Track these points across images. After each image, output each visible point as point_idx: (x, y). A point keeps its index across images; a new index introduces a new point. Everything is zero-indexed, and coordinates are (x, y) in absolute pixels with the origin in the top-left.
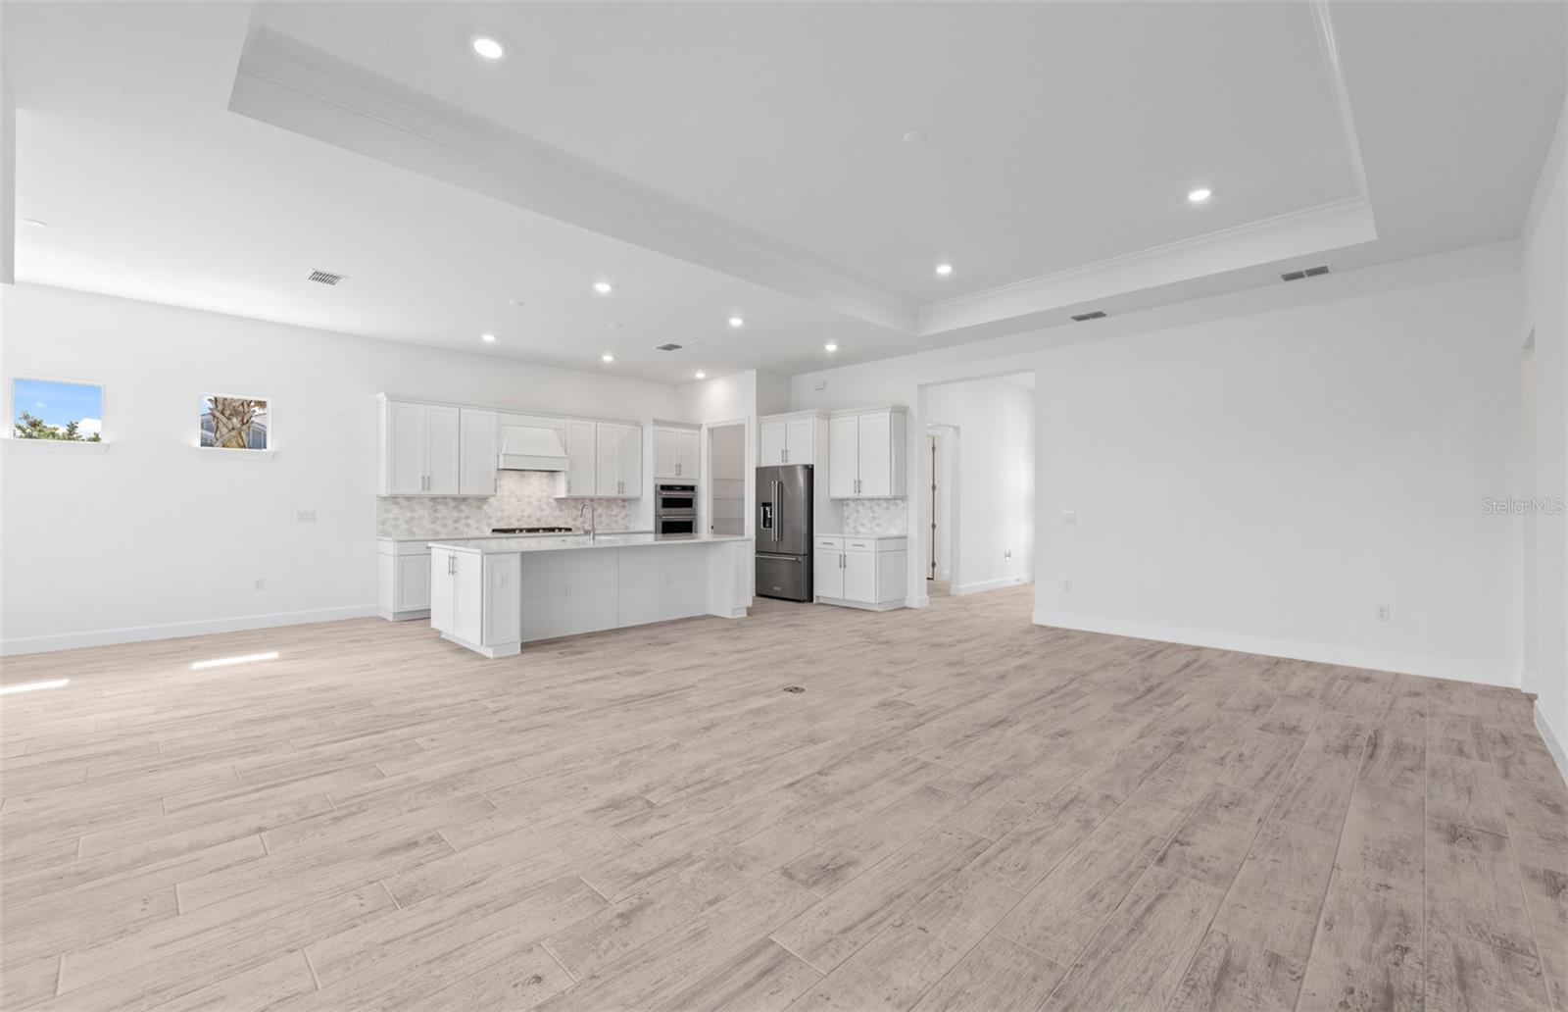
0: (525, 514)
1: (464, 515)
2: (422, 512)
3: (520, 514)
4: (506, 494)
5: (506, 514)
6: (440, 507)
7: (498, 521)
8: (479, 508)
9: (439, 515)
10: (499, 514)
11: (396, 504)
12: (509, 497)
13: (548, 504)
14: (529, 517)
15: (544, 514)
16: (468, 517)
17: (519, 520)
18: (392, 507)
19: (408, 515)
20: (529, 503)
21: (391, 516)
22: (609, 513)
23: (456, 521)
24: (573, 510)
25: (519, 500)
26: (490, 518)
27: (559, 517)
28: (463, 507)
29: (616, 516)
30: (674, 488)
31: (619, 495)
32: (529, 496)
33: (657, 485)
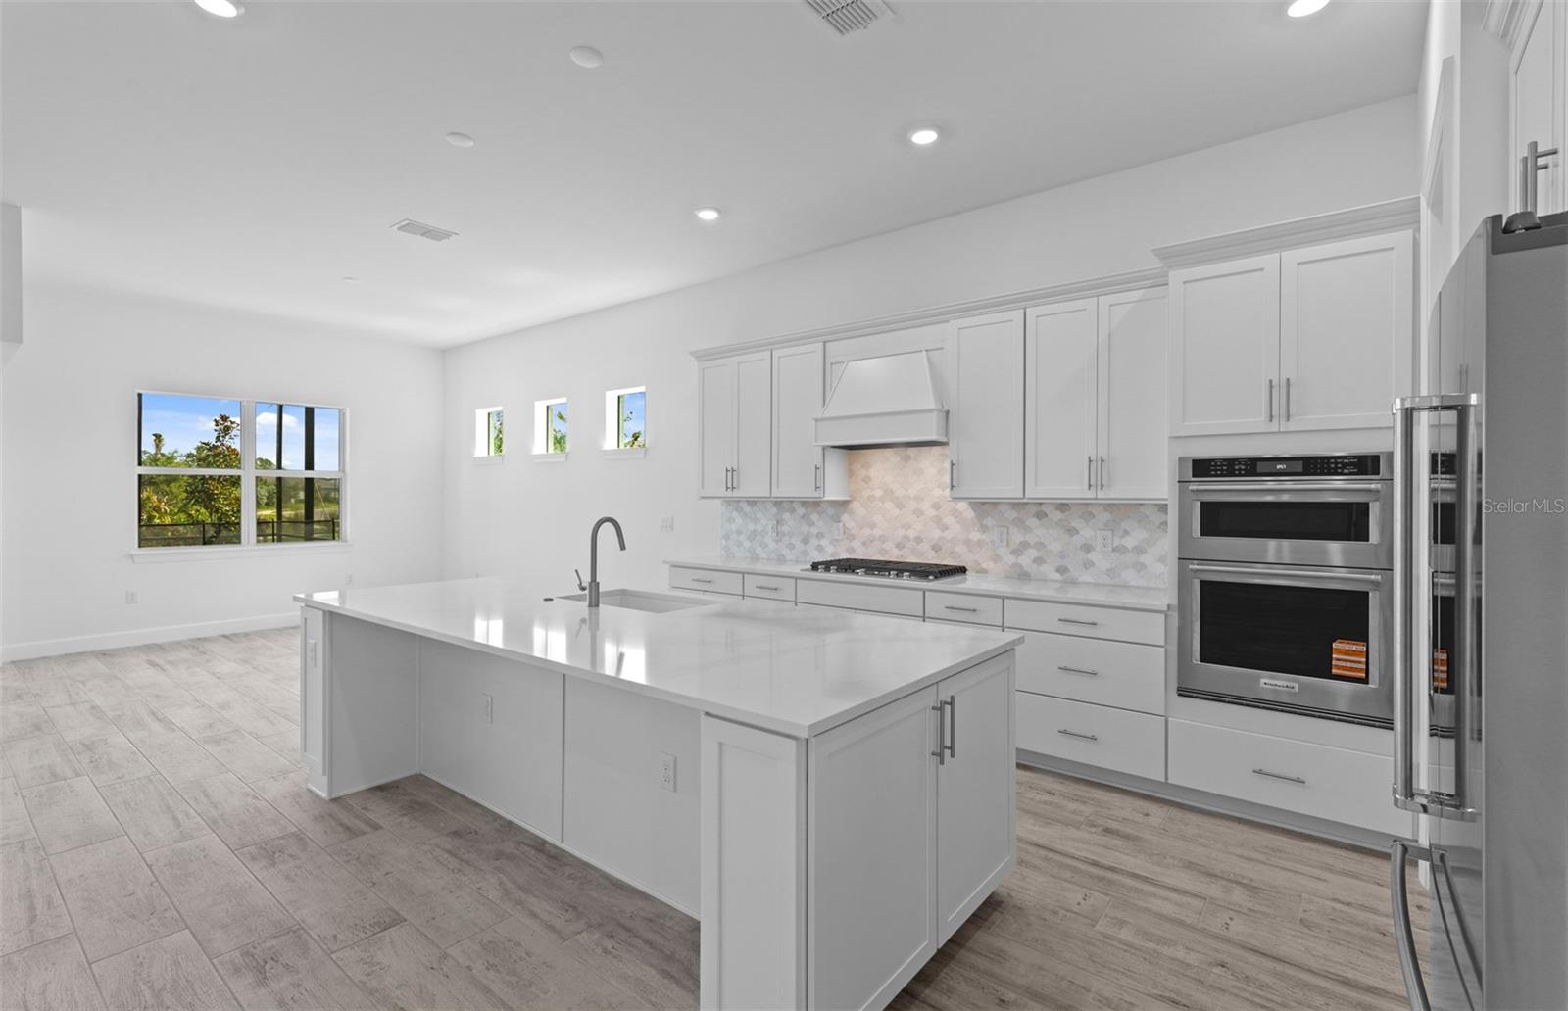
0: (912, 534)
1: (814, 530)
2: (765, 520)
3: (901, 533)
4: (878, 493)
5: (877, 532)
6: (786, 516)
7: (864, 543)
8: (837, 520)
9: (785, 528)
10: (867, 531)
11: (739, 510)
12: (882, 500)
13: (956, 514)
14: (919, 540)
15: (948, 534)
16: (820, 535)
17: (899, 546)
18: (734, 512)
19: (751, 527)
20: (918, 513)
21: (734, 527)
22: (1117, 542)
23: (805, 541)
24: (1014, 530)
25: (900, 506)
26: (852, 537)
27: (980, 543)
29: (1139, 550)
30: (1261, 468)
31: (1090, 494)
32: (918, 499)
33: (1181, 460)
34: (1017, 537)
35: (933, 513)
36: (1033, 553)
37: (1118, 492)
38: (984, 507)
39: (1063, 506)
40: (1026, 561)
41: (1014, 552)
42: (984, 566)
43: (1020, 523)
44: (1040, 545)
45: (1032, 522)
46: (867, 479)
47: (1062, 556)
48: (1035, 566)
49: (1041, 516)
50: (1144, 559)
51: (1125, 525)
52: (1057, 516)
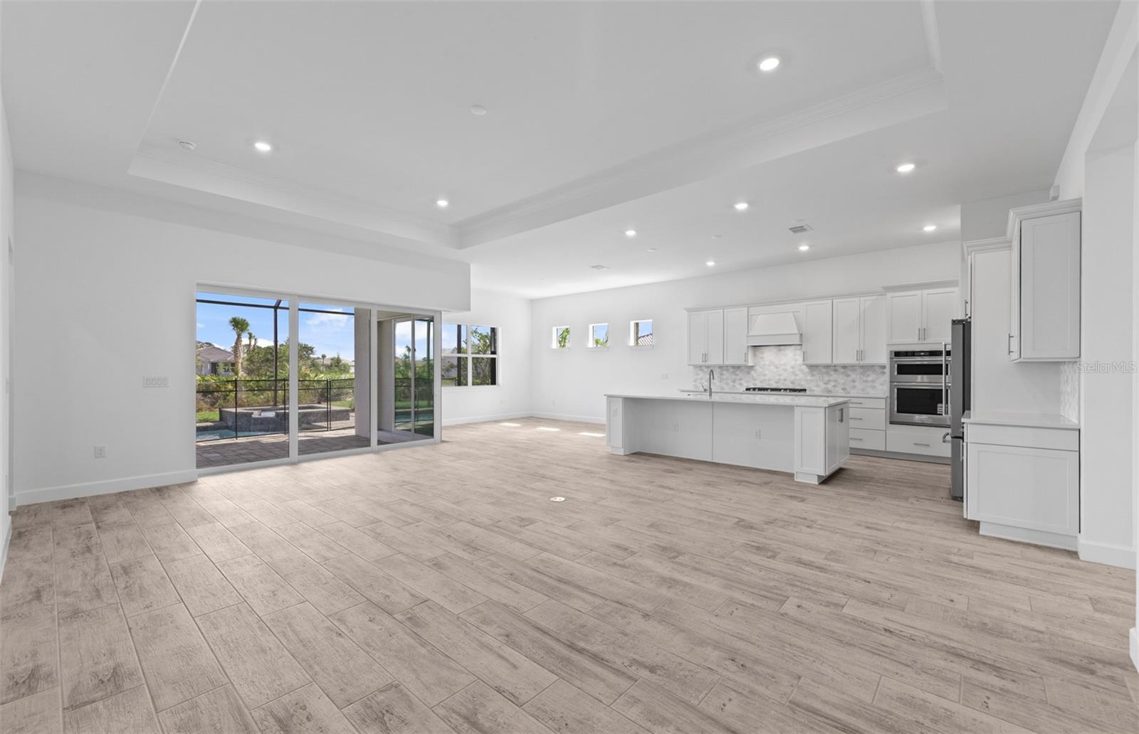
0: (782, 378)
1: (738, 378)
3: (777, 377)
4: (767, 363)
5: (767, 378)
6: (724, 372)
8: (749, 373)
9: (724, 377)
10: (762, 378)
11: (702, 370)
12: (769, 365)
13: (802, 370)
14: (785, 380)
15: (797, 378)
16: (741, 379)
17: (776, 382)
18: (699, 372)
20: (785, 370)
21: (699, 377)
22: (865, 379)
23: (734, 382)
24: (825, 375)
25: (777, 368)
26: (756, 380)
27: (811, 381)
28: (738, 372)
30: (916, 354)
31: (858, 362)
32: (785, 365)
33: (891, 352)
34: (826, 378)
35: (791, 370)
36: (833, 384)
37: (867, 361)
38: (812, 367)
39: (844, 367)
40: (830, 386)
41: (825, 383)
42: (813, 389)
43: (827, 373)
44: (835, 381)
45: (832, 373)
46: (762, 358)
47: (844, 384)
48: (833, 389)
49: (835, 371)
50: (875, 384)
51: (868, 373)
52: (842, 370)
